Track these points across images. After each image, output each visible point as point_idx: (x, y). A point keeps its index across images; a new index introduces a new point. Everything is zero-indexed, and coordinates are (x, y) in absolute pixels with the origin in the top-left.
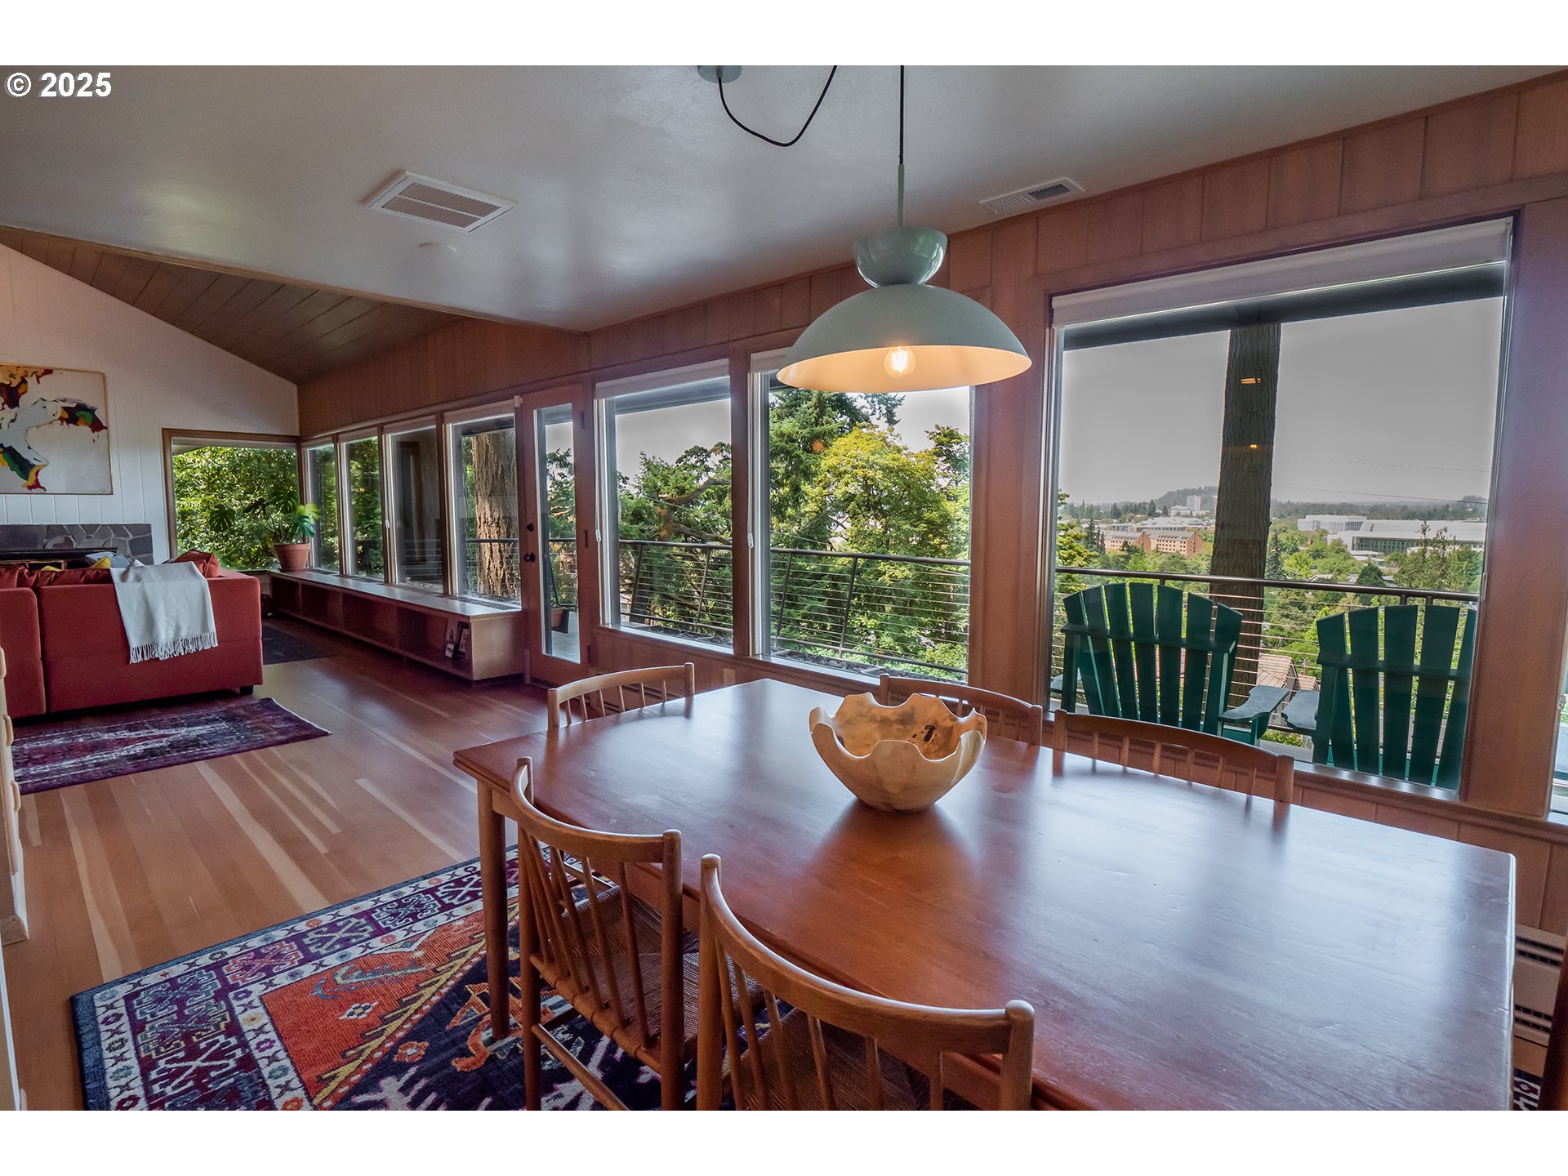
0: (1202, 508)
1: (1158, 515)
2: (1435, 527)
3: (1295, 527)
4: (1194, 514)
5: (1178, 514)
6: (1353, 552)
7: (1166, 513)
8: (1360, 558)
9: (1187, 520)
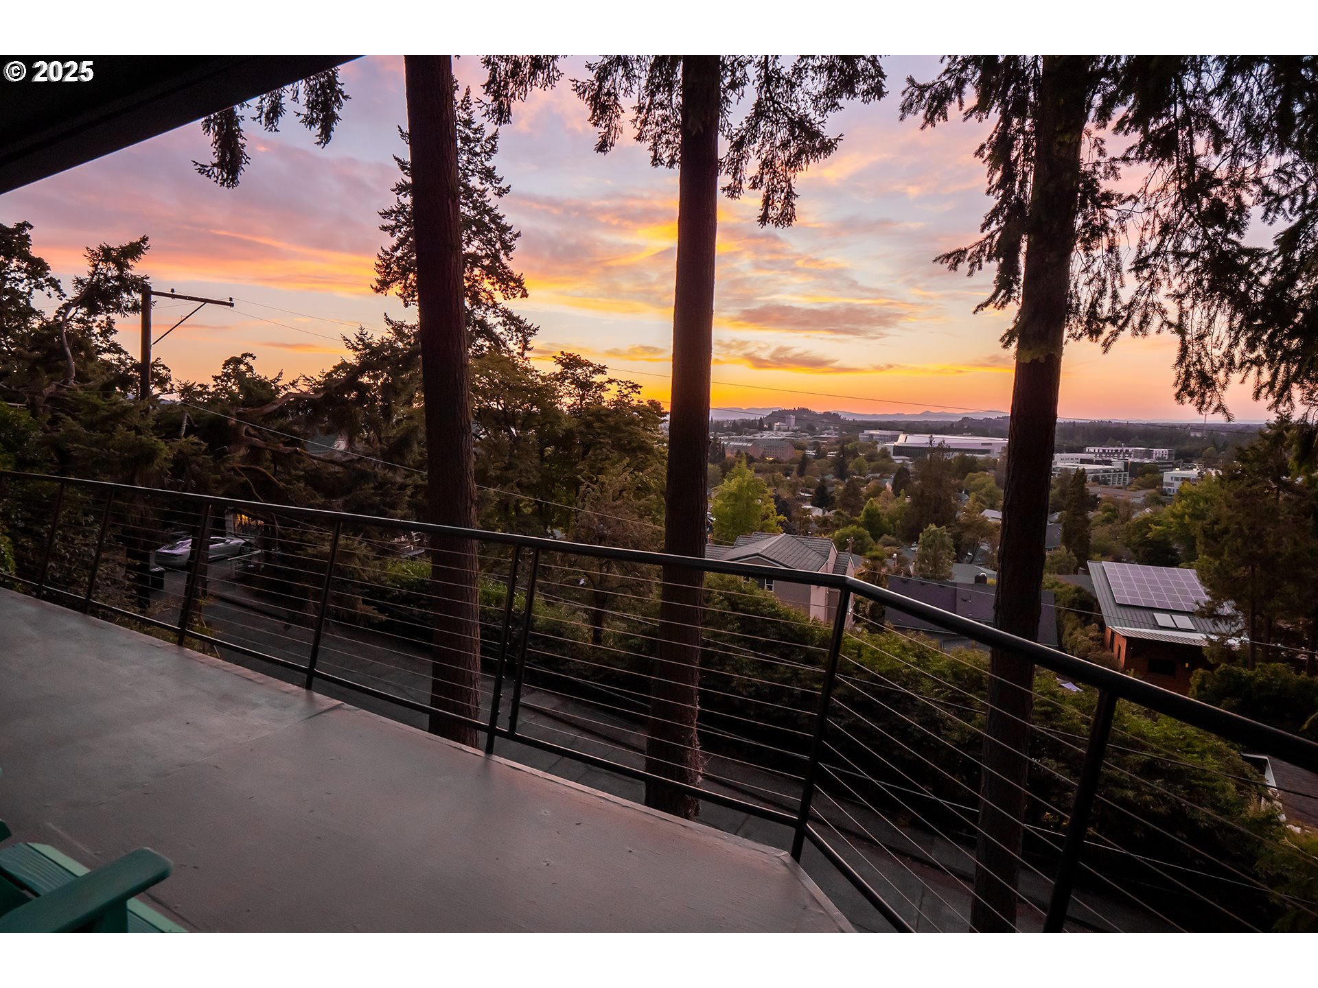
0: (796, 425)
1: (765, 429)
2: (938, 439)
3: (857, 439)
4: (790, 429)
5: (779, 429)
6: (894, 457)
7: (770, 428)
8: (898, 462)
9: (785, 433)
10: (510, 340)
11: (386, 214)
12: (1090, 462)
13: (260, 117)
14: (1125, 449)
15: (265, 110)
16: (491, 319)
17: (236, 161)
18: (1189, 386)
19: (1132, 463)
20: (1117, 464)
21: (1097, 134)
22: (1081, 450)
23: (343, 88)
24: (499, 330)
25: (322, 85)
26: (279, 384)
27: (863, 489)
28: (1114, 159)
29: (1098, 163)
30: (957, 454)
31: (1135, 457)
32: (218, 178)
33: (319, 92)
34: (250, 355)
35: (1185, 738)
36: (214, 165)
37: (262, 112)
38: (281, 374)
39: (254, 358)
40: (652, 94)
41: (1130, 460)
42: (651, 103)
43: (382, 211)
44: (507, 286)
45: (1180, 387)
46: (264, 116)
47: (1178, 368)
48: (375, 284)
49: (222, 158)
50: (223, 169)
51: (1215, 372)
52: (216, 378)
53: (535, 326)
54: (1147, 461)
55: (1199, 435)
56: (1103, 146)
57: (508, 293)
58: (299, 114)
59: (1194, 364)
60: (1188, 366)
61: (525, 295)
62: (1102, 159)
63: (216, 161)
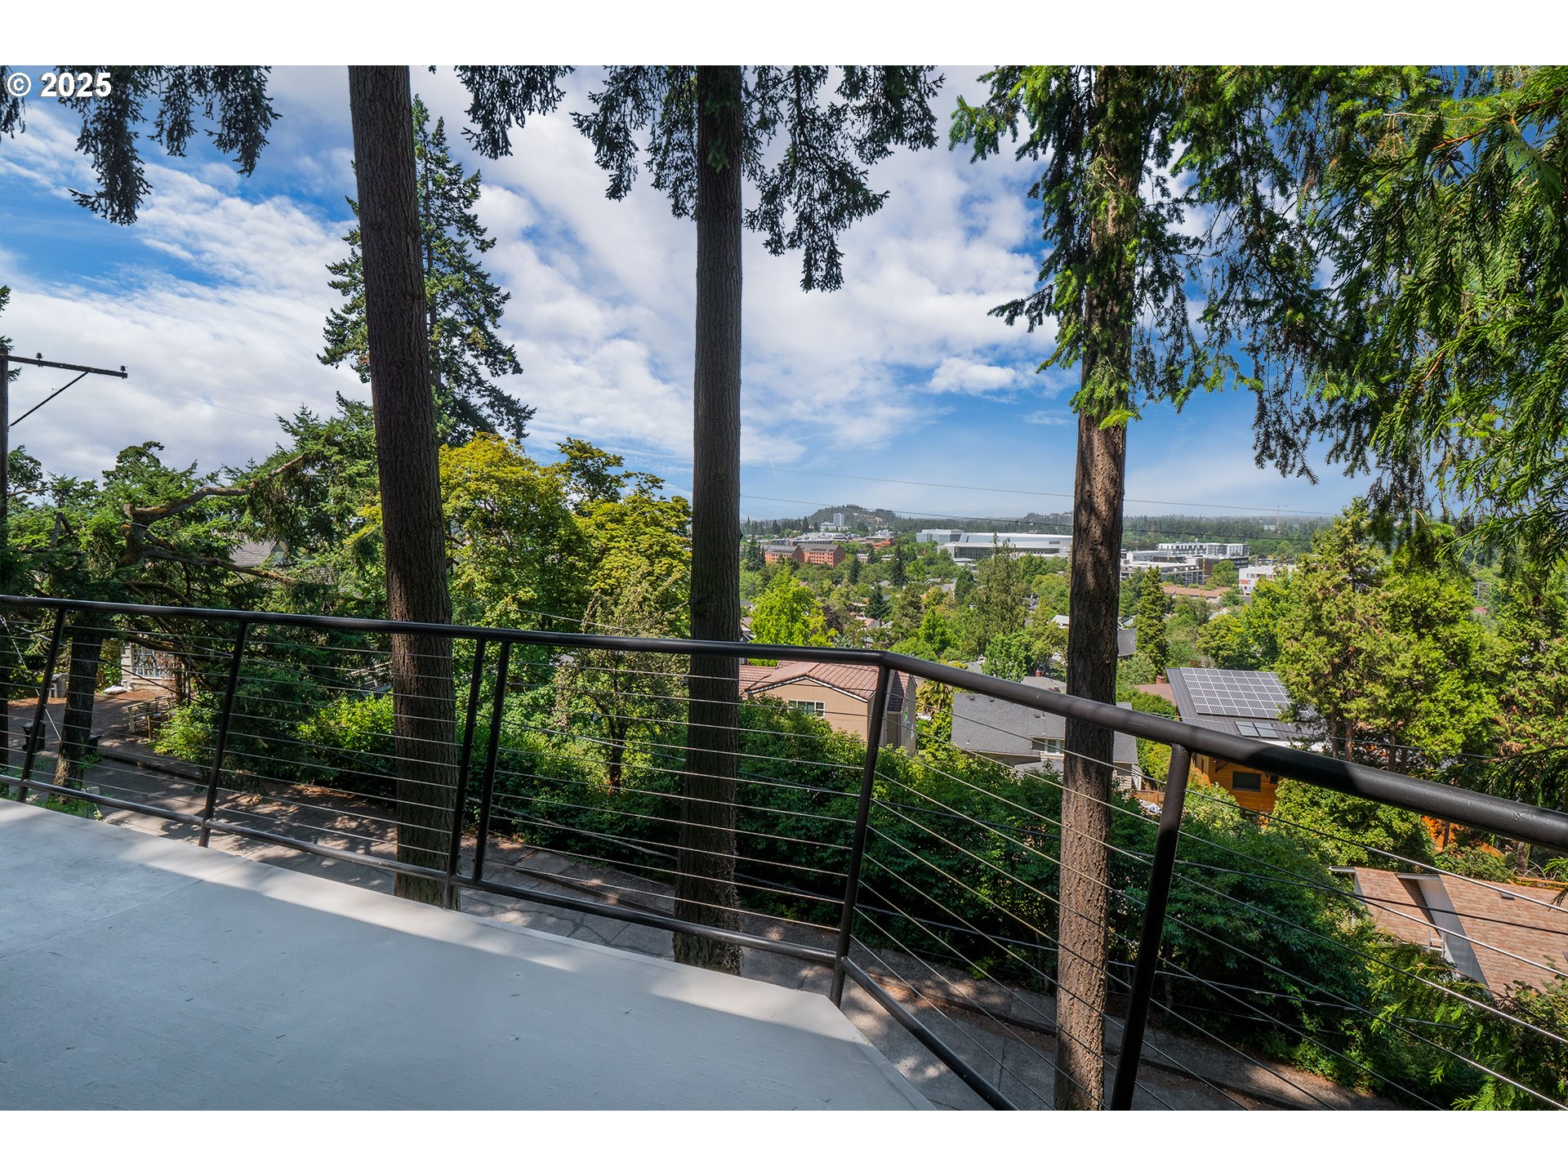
0: (845, 524)
1: (811, 531)
2: (1002, 537)
3: (914, 540)
4: (839, 529)
5: (827, 530)
6: (955, 560)
7: (817, 529)
8: (959, 564)
9: (833, 535)
10: (500, 425)
11: (336, 269)
12: (1164, 560)
13: (159, 135)
14: (1199, 545)
15: (166, 126)
16: (475, 400)
17: (131, 190)
18: (1268, 448)
19: (1207, 560)
20: (1191, 561)
21: (1156, 172)
22: (1154, 547)
23: (271, 104)
24: (486, 412)
25: (244, 99)
26: (193, 477)
27: (924, 597)
28: (1177, 201)
29: (1161, 205)
30: (1023, 554)
31: (1210, 553)
32: (106, 212)
33: (239, 108)
34: (156, 445)
35: (1273, 854)
36: (100, 195)
37: (162, 129)
38: (194, 465)
39: (161, 448)
40: (669, 132)
41: (1205, 556)
42: (669, 143)
43: (331, 265)
44: (496, 359)
45: (1259, 450)
46: (165, 134)
47: (1257, 429)
48: (323, 354)
49: (111, 186)
50: (112, 201)
51: (1296, 431)
52: (107, 474)
53: (530, 408)
54: (1221, 557)
55: (1272, 528)
56: (1165, 186)
57: (497, 367)
58: (211, 134)
59: (1275, 423)
60: (1267, 426)
61: (518, 370)
62: (1165, 200)
63: (102, 189)
